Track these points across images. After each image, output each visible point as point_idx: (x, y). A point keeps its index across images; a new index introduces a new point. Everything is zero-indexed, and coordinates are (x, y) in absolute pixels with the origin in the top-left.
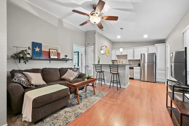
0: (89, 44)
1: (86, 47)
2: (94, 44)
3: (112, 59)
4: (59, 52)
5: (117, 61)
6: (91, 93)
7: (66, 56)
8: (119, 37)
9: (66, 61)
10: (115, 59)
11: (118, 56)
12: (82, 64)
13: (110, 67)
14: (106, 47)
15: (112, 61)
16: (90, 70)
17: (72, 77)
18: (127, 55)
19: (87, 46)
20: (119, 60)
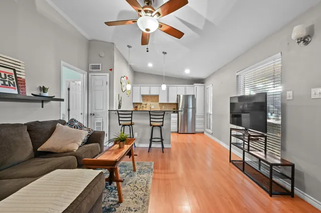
0: (97, 67)
1: (90, 74)
2: (111, 70)
3: (134, 102)
4: (23, 77)
5: (141, 104)
6: (126, 170)
7: (44, 89)
8: (150, 65)
9: (43, 102)
10: (139, 102)
11: (143, 96)
12: (69, 110)
13: (150, 115)
14: (127, 78)
15: (134, 104)
16: (101, 122)
17: (74, 142)
18: (157, 96)
19: (91, 72)
20: (146, 103)
